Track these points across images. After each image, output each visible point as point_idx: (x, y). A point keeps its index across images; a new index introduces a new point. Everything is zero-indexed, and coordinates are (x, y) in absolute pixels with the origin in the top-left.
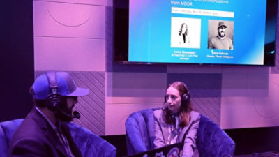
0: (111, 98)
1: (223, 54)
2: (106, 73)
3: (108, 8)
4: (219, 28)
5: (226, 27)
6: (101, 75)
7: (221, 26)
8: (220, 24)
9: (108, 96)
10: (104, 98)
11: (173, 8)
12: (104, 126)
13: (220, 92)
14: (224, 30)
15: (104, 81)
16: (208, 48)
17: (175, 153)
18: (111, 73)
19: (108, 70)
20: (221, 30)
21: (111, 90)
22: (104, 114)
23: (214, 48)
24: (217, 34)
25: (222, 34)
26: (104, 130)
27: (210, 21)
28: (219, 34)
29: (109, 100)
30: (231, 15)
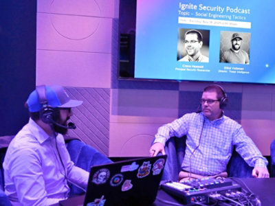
0: (117, 116)
1: (237, 69)
2: (111, 90)
3: (114, 20)
4: (233, 40)
5: (241, 39)
6: (106, 91)
7: (235, 38)
8: (234, 35)
9: (113, 114)
10: (109, 117)
11: (180, 18)
12: (108, 147)
13: (240, 114)
14: (239, 42)
15: (108, 98)
16: (220, 61)
17: (161, 163)
18: (117, 90)
19: (113, 87)
20: (235, 42)
21: (116, 108)
22: (108, 134)
23: (227, 62)
24: (231, 47)
25: (237, 47)
26: (108, 151)
27: (222, 32)
28: (233, 47)
29: (113, 118)
30: (248, 25)
